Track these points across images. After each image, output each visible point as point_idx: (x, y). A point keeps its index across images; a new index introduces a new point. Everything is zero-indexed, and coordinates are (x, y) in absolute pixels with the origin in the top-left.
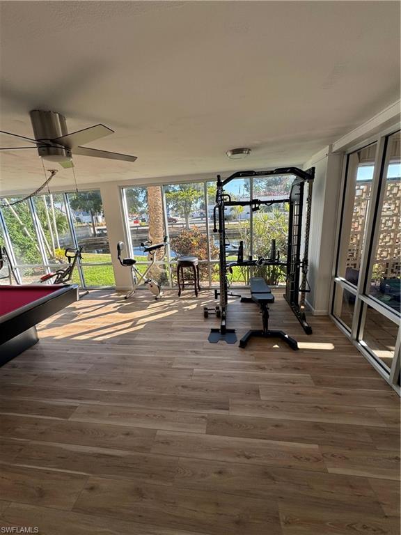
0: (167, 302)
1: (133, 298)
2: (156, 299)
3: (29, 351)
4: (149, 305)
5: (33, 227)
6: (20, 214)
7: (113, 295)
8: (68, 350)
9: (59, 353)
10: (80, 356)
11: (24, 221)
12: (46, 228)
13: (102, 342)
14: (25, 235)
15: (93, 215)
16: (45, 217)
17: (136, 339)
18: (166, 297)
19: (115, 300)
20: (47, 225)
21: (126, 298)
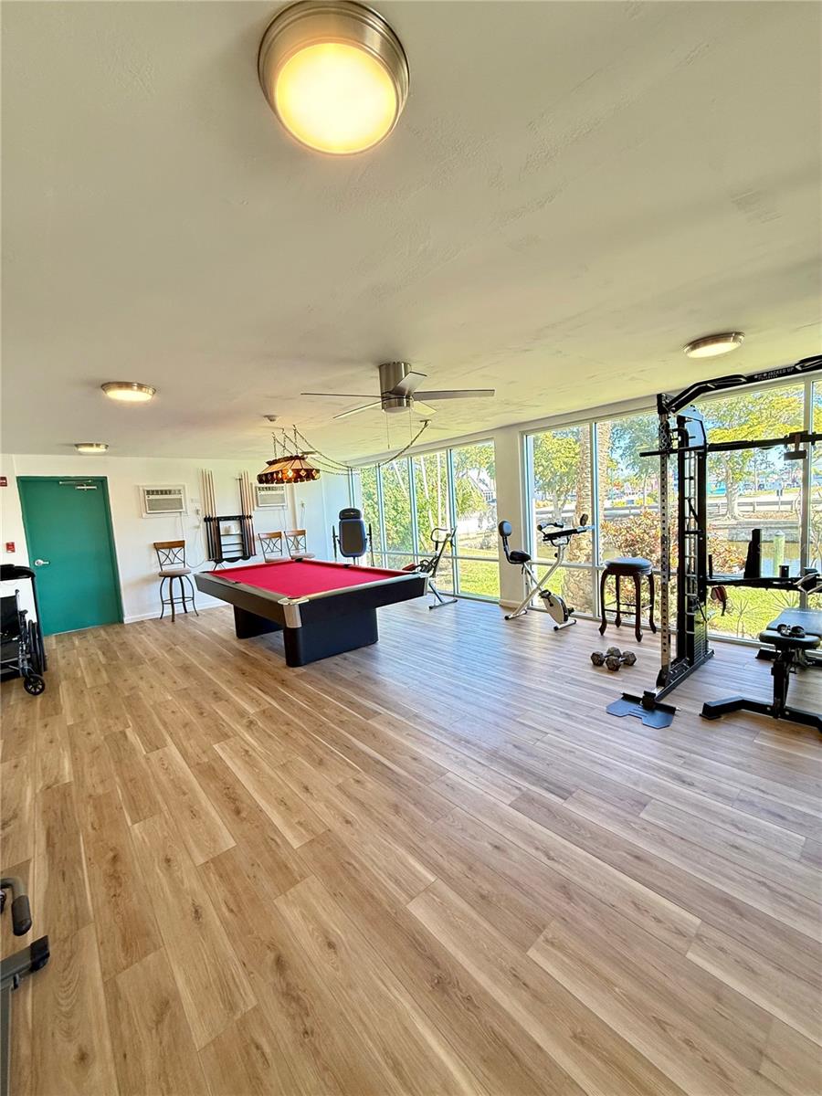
1: (520, 621)
2: (555, 629)
3: (363, 649)
21: (506, 617)
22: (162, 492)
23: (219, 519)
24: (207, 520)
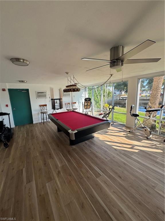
0: (155, 143)
1: (134, 133)
2: (147, 138)
3: (91, 140)
4: (142, 140)
5: (100, 96)
6: (98, 91)
7: (124, 128)
8: (102, 146)
9: (99, 146)
10: (106, 151)
11: (98, 93)
12: (104, 96)
13: (116, 149)
14: (98, 98)
15: (121, 91)
16: (105, 92)
17: (133, 156)
18: (154, 139)
19: (124, 131)
20: (105, 95)
21: (130, 132)
22: (41, 93)
23: (55, 99)
24: (52, 99)
